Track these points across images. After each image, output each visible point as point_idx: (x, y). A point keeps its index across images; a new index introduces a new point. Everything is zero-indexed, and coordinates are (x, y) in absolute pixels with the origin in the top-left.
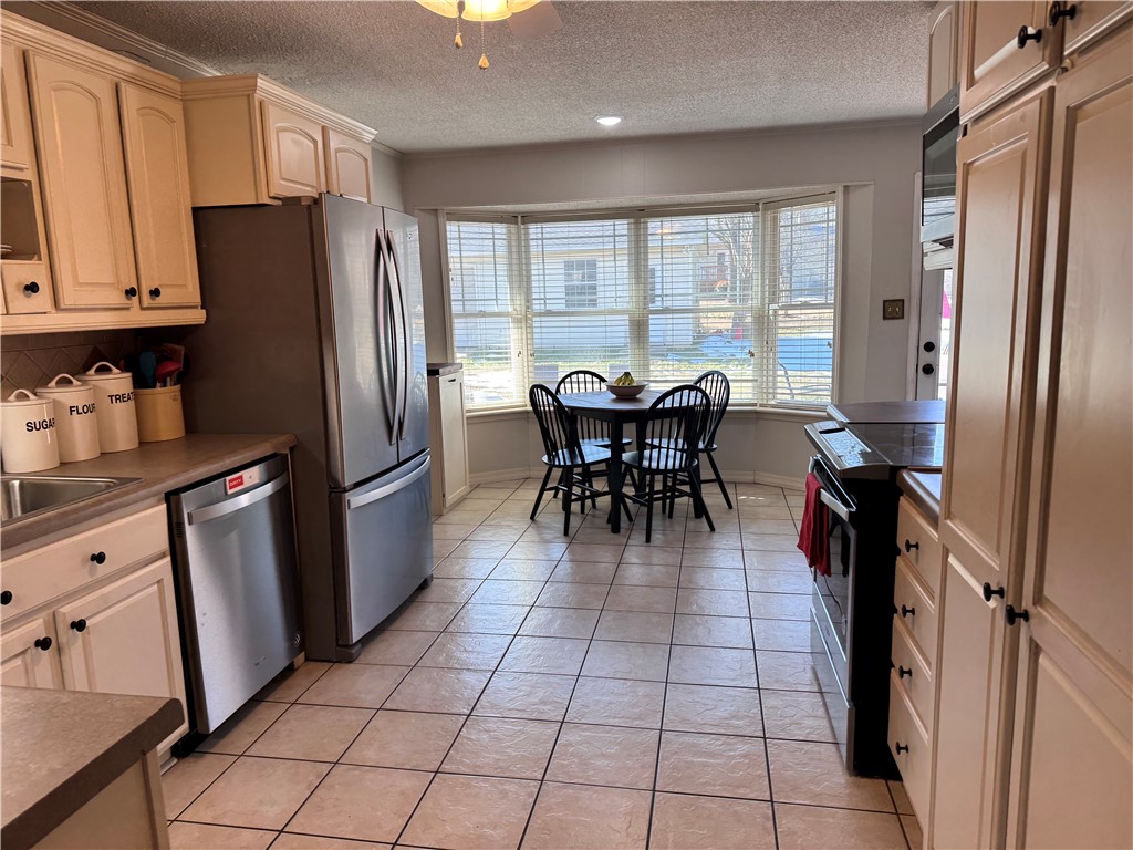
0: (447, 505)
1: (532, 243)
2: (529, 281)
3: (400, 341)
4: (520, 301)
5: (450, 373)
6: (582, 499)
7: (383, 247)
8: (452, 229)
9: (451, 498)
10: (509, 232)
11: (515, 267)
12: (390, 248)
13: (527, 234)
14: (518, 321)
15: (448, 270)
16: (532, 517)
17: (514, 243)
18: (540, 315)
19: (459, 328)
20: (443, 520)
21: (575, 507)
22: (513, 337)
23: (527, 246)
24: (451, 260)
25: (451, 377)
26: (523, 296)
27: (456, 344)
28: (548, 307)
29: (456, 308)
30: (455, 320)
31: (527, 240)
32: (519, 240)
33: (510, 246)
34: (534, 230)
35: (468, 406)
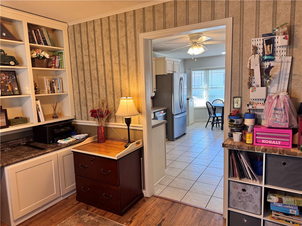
0: (190, 124)
1: (210, 74)
2: (208, 82)
3: (183, 93)
4: (206, 85)
5: (191, 99)
6: (217, 123)
7: (181, 79)
8: (193, 72)
9: (190, 123)
10: (205, 72)
11: (206, 79)
12: (182, 79)
13: (208, 72)
14: (206, 89)
15: (192, 80)
16: (206, 127)
17: (206, 74)
18: (210, 88)
19: (193, 91)
20: (189, 126)
21: (215, 125)
22: (205, 93)
23: (208, 75)
24: (192, 78)
25: (191, 100)
26: (207, 85)
27: (192, 94)
28: (212, 87)
29: (193, 87)
30: (193, 90)
31: (208, 74)
32: (207, 74)
33: (205, 75)
34: (210, 71)
35: (194, 106)
